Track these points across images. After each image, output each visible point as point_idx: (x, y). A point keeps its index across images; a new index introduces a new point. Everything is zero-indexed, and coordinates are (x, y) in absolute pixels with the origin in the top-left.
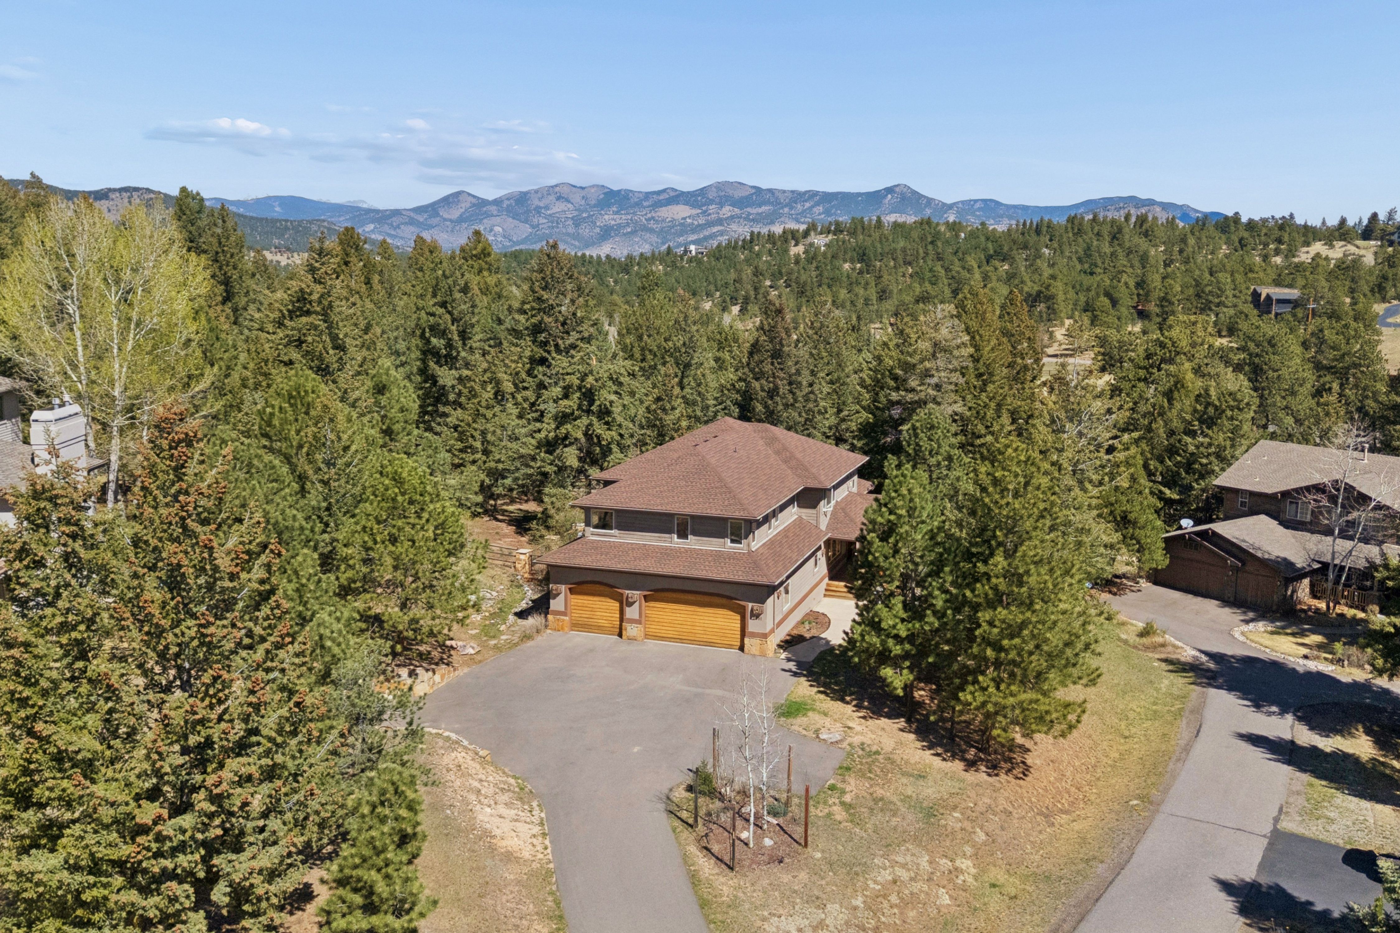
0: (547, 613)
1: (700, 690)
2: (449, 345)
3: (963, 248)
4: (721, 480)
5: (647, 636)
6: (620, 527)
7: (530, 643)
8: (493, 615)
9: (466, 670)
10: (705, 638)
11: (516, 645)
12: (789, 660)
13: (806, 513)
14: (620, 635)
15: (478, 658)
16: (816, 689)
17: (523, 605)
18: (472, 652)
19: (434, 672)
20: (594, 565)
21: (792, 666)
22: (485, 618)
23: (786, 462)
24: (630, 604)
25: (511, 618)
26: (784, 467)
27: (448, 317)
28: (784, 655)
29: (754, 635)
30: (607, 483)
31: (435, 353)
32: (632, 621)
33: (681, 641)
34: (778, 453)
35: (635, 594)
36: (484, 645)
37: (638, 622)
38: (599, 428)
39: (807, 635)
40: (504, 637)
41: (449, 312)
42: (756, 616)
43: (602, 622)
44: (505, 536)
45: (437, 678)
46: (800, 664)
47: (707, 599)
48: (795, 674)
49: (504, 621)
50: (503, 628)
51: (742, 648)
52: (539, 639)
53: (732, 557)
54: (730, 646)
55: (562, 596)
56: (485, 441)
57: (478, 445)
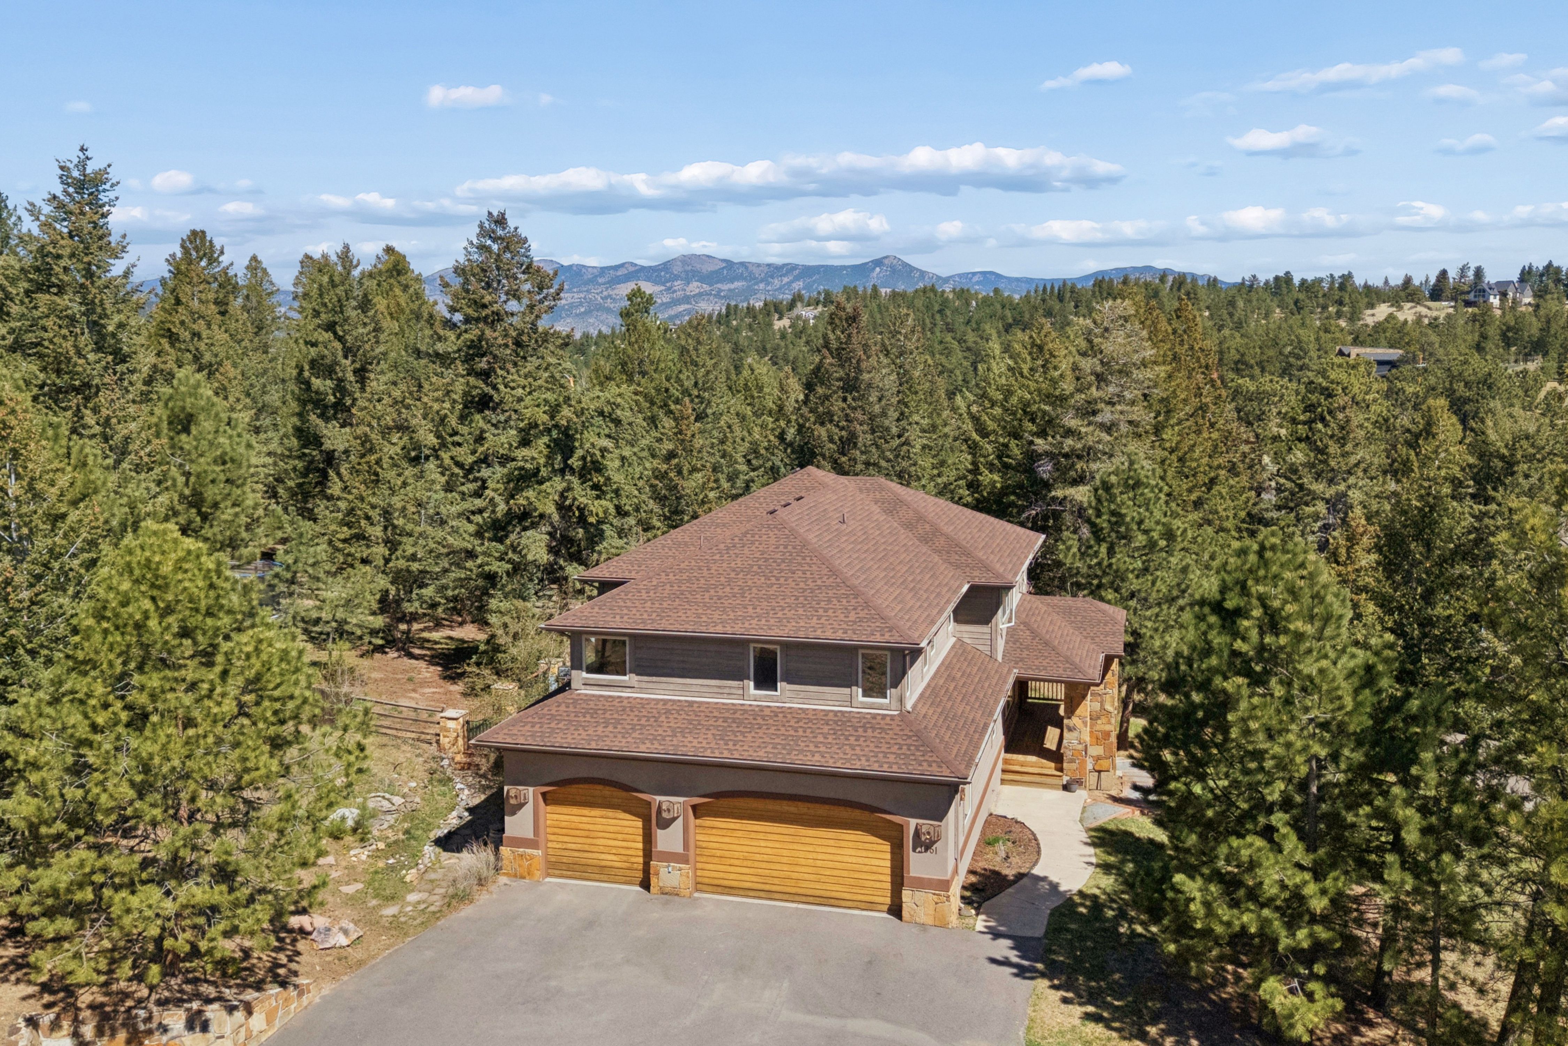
0: (498, 843)
1: (832, 1023)
2: (340, 388)
4: (834, 572)
5: (699, 886)
6: (640, 670)
7: (467, 911)
8: (393, 847)
9: (327, 989)
10: (819, 889)
11: (437, 915)
12: (996, 935)
13: (971, 632)
14: (646, 884)
15: (357, 954)
16: (1078, 1010)
17: (453, 820)
18: (343, 941)
19: (249, 1012)
20: (593, 746)
21: (1003, 948)
22: (376, 855)
23: (925, 540)
24: (665, 824)
25: (429, 850)
26: (924, 549)
27: (337, 345)
28: (981, 923)
29: (921, 884)
30: (606, 586)
31: (317, 402)
32: (670, 857)
33: (769, 894)
34: (909, 526)
35: (675, 803)
36: (370, 920)
37: (682, 859)
38: (582, 495)
39: (1009, 872)
40: (412, 897)
41: (340, 339)
42: (925, 844)
43: (609, 859)
44: (424, 683)
45: (257, 1021)
46: (1021, 944)
47: (822, 810)
48: (1022, 972)
49: (415, 856)
50: (411, 876)
51: (896, 910)
52: (483, 898)
53: (868, 724)
54: (870, 906)
55: (528, 809)
56: (388, 524)
57: (376, 532)
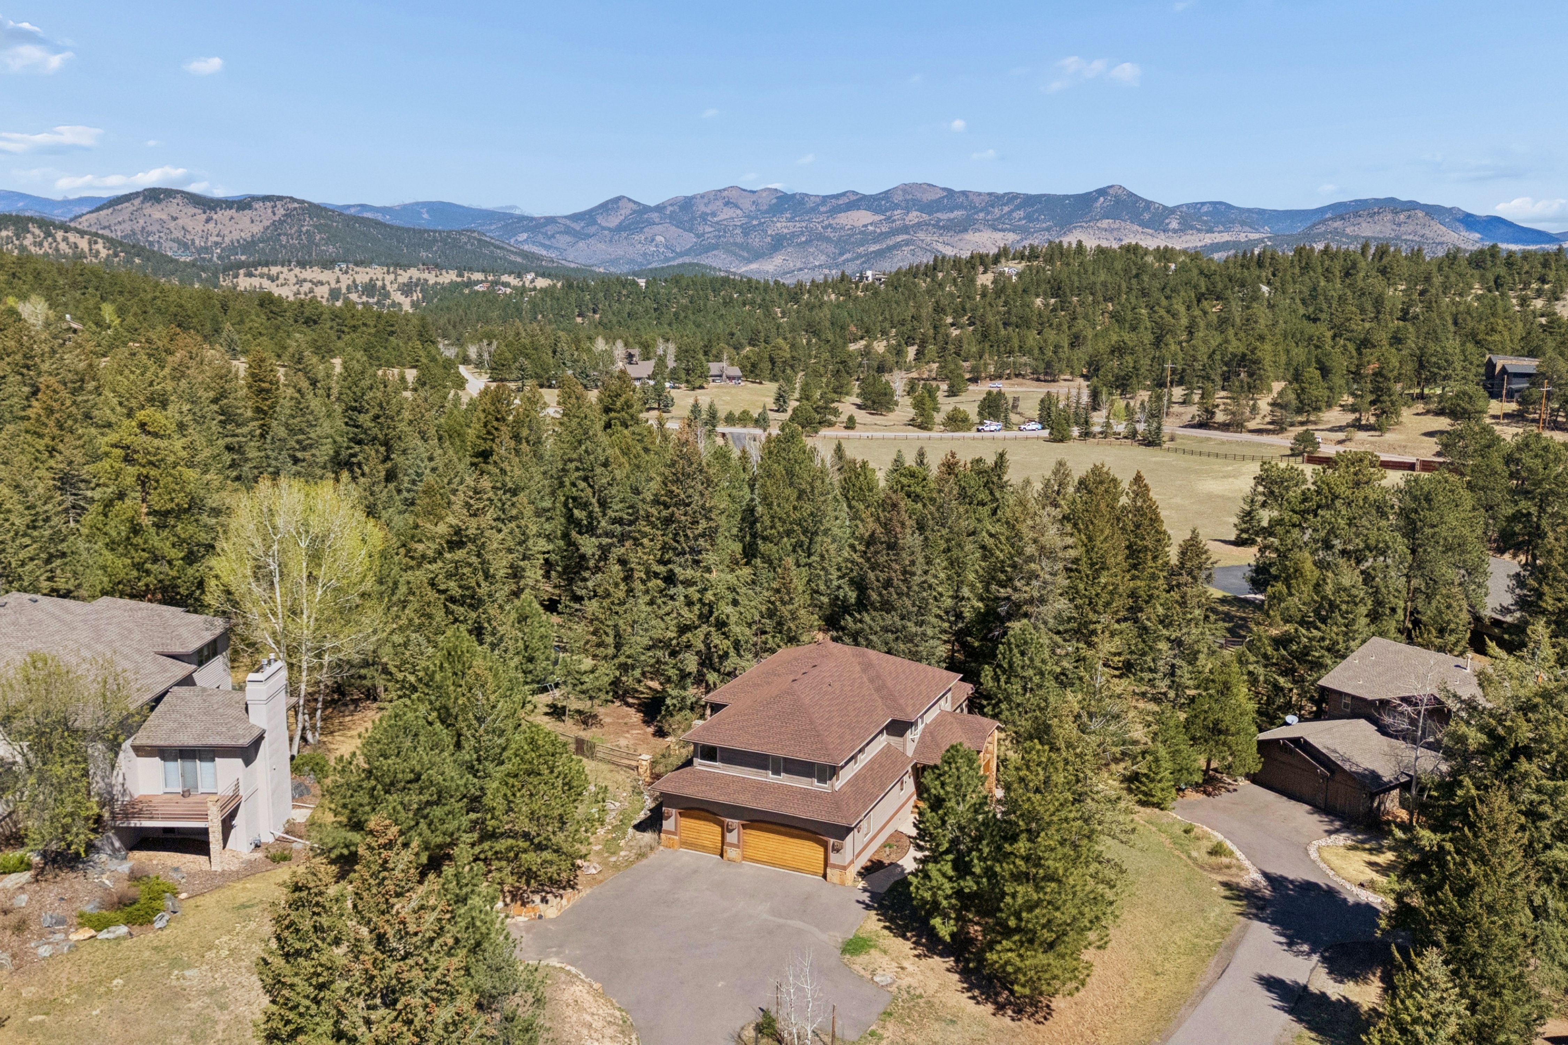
0: (660, 832)
1: (781, 921)
2: (590, 515)
3: (1172, 283)
4: (812, 722)
5: (744, 858)
6: (723, 761)
7: (645, 862)
8: (615, 828)
9: (588, 891)
10: (794, 864)
11: (632, 863)
12: (865, 890)
13: (894, 740)
14: (722, 855)
15: (600, 877)
16: (882, 924)
17: (642, 816)
18: (594, 871)
19: (561, 897)
20: (700, 796)
21: (866, 897)
22: (608, 832)
23: (878, 690)
24: (730, 831)
25: (631, 830)
26: (876, 696)
27: (589, 490)
28: (861, 884)
29: (835, 866)
31: (578, 523)
32: (732, 845)
33: (773, 865)
34: (871, 681)
35: (735, 823)
36: (605, 863)
37: (737, 846)
38: (716, 639)
39: (887, 862)
40: (622, 853)
42: (837, 850)
43: (707, 843)
45: (564, 901)
46: (874, 896)
47: (796, 832)
48: (868, 907)
49: (625, 833)
50: (622, 843)
51: (825, 876)
52: (652, 856)
53: (817, 795)
54: (815, 874)
55: (672, 819)
57: (610, 640)
